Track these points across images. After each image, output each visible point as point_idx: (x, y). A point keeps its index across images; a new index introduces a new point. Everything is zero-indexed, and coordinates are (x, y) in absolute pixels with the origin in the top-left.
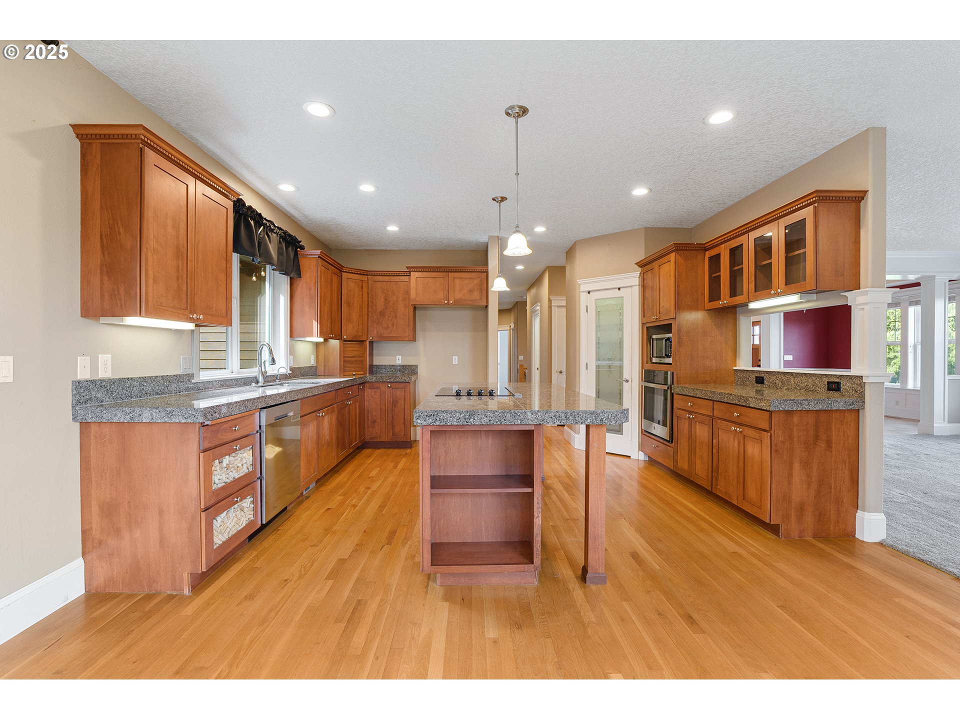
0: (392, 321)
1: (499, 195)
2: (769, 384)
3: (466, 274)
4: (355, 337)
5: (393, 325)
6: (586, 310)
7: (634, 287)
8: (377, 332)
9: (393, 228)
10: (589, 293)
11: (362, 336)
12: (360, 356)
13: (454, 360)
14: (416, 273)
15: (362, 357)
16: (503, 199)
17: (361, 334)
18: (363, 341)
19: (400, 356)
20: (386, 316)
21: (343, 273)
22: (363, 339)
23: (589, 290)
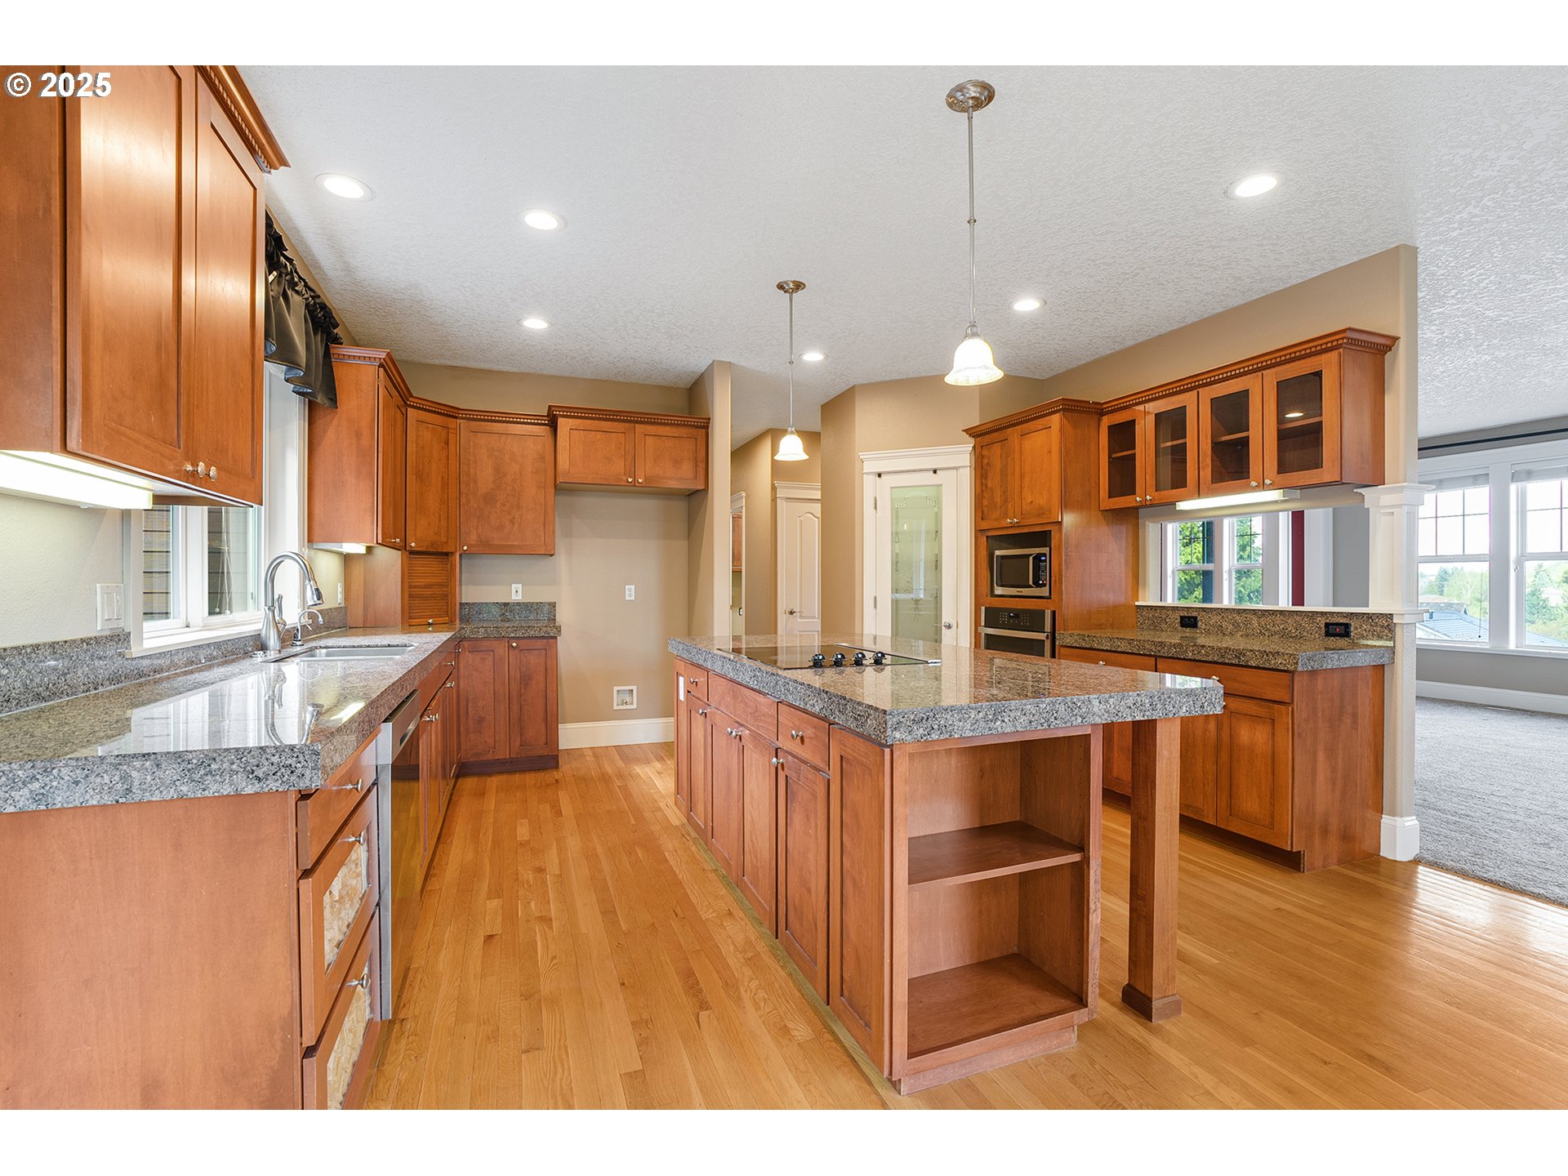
0: (510, 514)
1: (789, 277)
2: (1208, 627)
3: (668, 428)
4: (432, 544)
5: (512, 522)
6: (873, 506)
7: (961, 469)
8: (479, 536)
9: (535, 324)
10: (880, 475)
11: (446, 543)
12: (442, 585)
13: (627, 593)
14: (570, 420)
15: (447, 586)
16: (799, 286)
17: (444, 540)
18: (447, 554)
19: (520, 585)
20: (498, 505)
21: (409, 409)
22: (449, 550)
23: (879, 470)
